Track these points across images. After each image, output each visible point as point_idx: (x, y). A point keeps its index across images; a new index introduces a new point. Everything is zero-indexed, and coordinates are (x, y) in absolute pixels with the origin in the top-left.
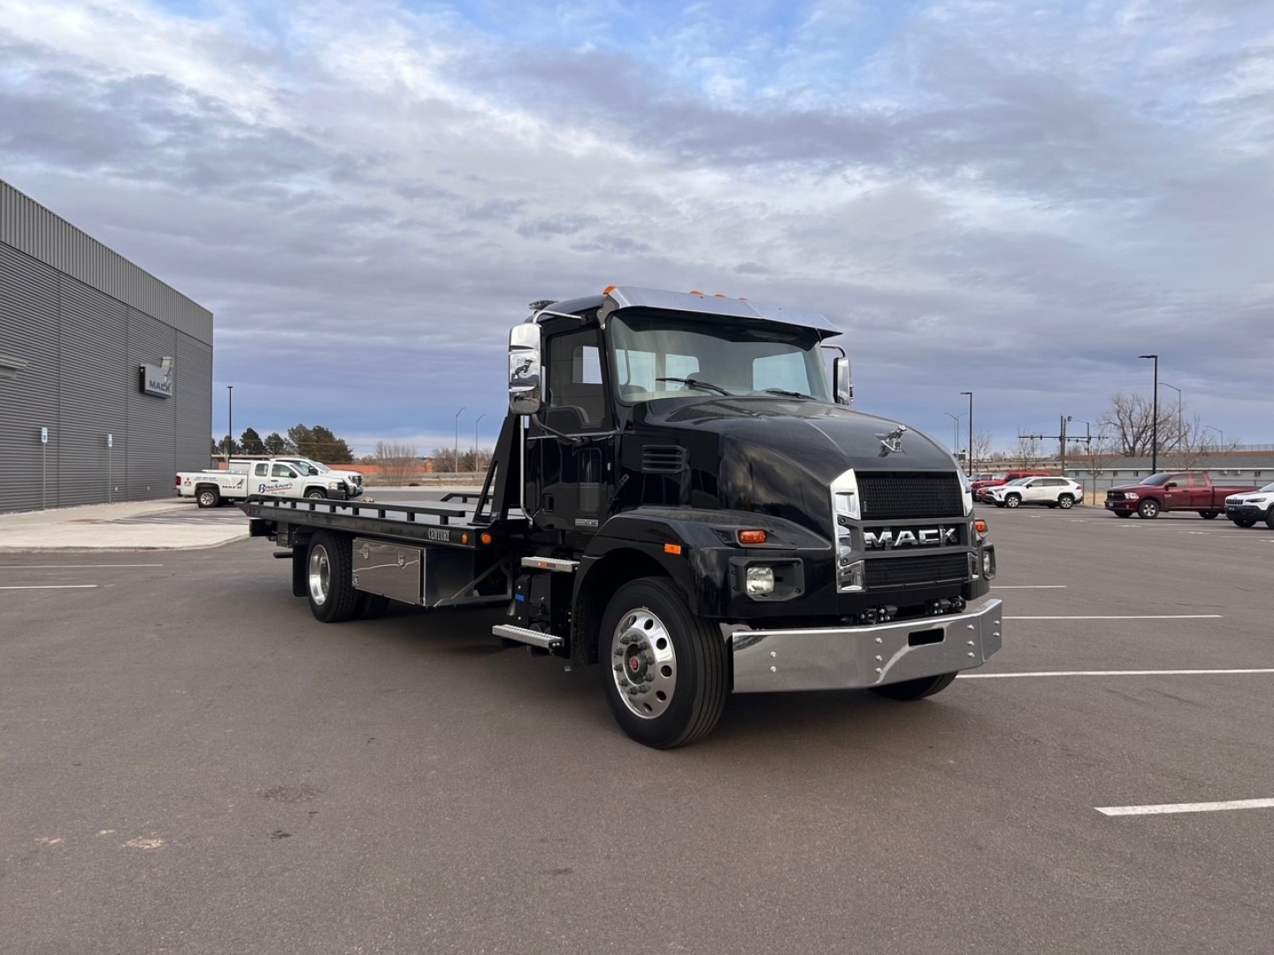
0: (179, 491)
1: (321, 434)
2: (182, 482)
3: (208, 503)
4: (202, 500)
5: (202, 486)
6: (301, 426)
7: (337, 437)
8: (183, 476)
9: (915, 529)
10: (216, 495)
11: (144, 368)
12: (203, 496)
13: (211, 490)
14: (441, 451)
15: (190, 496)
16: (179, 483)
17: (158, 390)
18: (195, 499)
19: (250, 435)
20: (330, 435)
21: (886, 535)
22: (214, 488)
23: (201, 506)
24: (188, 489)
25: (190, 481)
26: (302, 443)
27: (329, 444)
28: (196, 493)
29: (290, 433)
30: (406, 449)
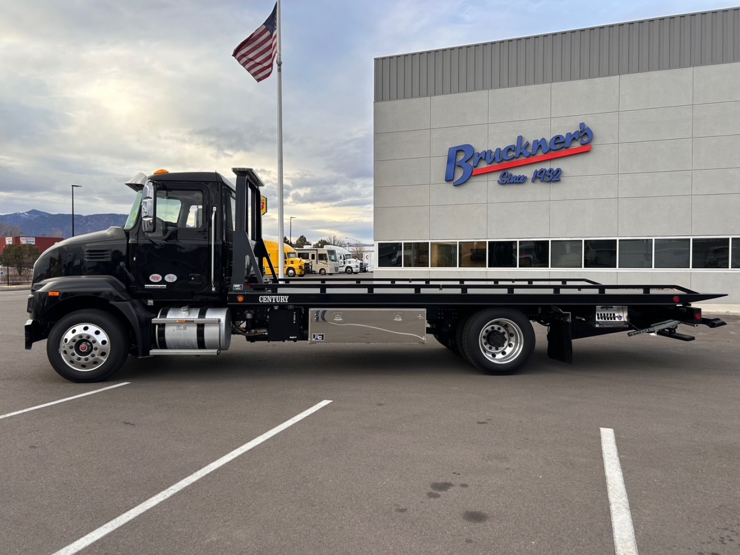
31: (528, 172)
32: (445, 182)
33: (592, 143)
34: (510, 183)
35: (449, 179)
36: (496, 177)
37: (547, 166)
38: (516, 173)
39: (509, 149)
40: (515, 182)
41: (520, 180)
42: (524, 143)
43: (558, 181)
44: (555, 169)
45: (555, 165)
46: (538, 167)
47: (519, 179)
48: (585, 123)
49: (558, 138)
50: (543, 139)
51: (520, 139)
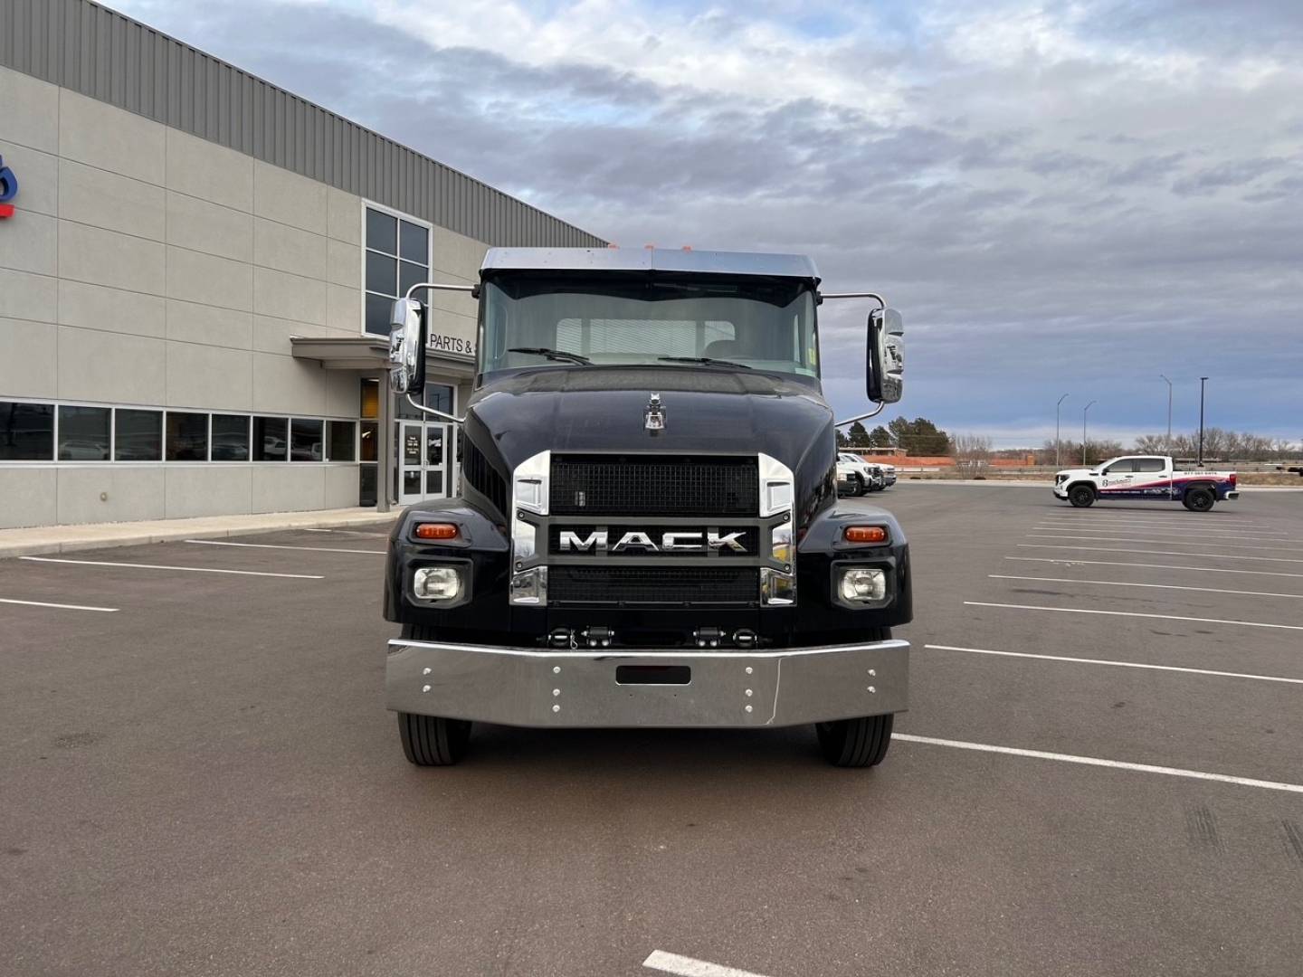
1: (923, 426)
6: (901, 419)
7: (939, 429)
14: (1053, 443)
19: (858, 428)
20: (932, 427)
26: (902, 435)
27: (929, 436)
29: (890, 426)
30: (981, 440)
33: (13, 203)
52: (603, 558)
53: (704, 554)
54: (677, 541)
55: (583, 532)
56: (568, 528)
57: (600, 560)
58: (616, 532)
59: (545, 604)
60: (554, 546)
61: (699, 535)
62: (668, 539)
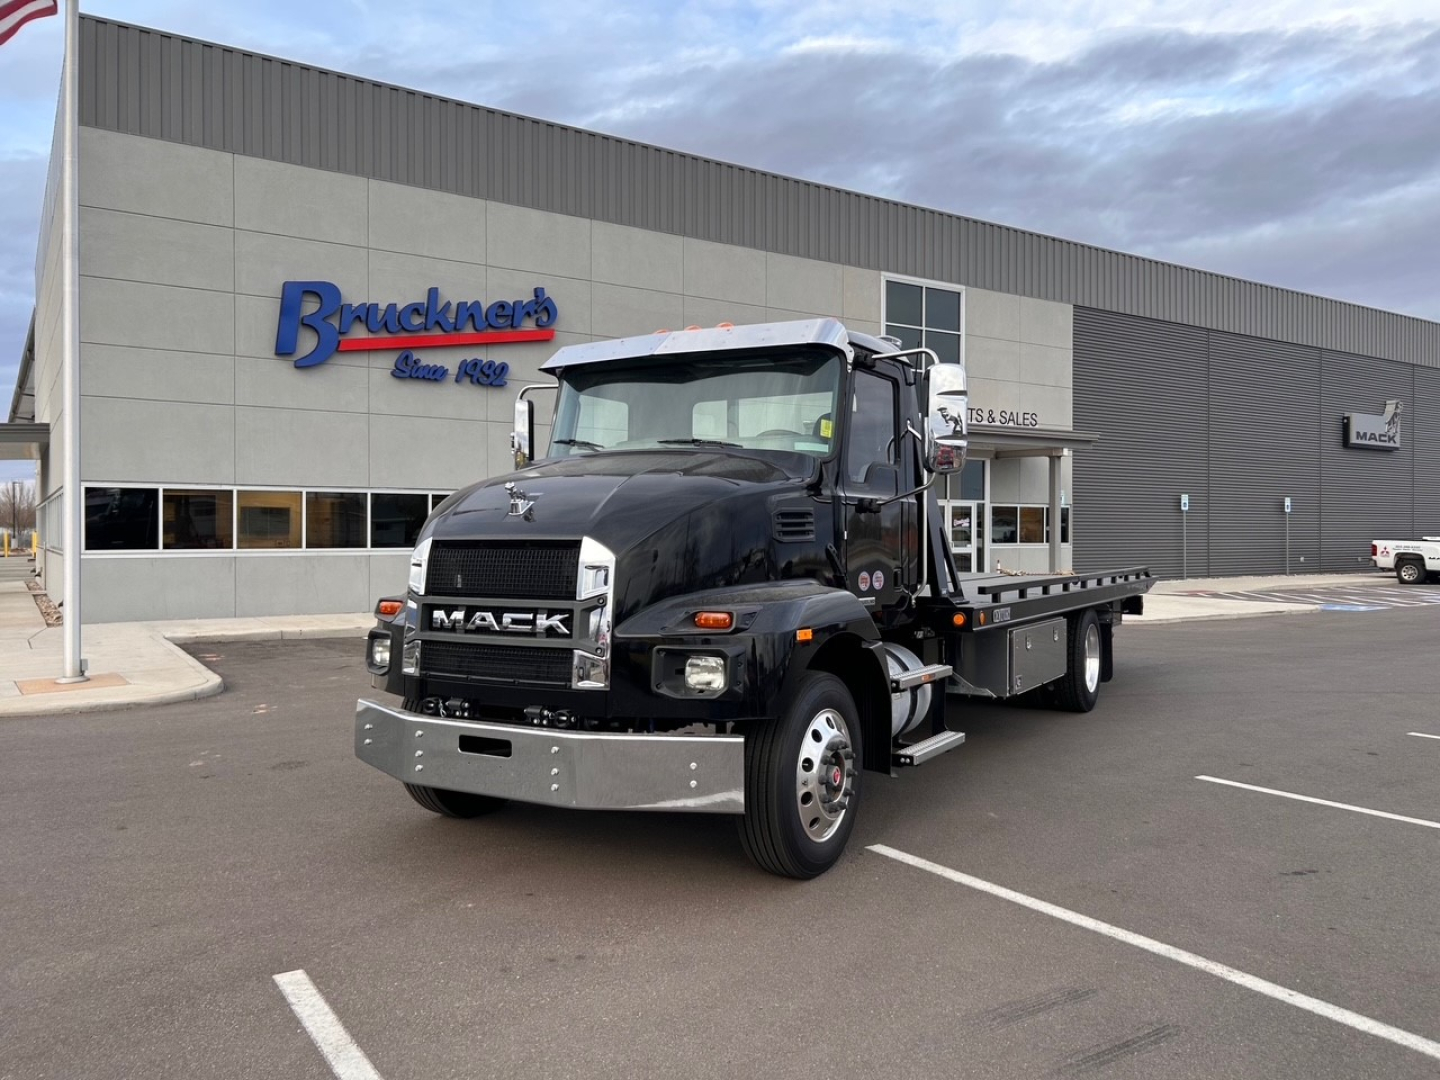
0: (1375, 562)
2: (1379, 552)
3: (1411, 578)
4: (1403, 574)
5: (1405, 557)
8: (1380, 544)
9: (498, 613)
10: (1420, 567)
11: (1348, 418)
12: (1404, 569)
13: (1414, 562)
15: (1390, 570)
16: (1375, 554)
17: (1373, 442)
18: (1395, 574)
21: (458, 615)
22: (1418, 560)
23: (1402, 582)
24: (1386, 560)
25: (1388, 550)
28: (1396, 566)
31: (450, 361)
32: (275, 357)
33: (554, 327)
34: (417, 378)
35: (283, 349)
36: (388, 361)
37: (484, 355)
38: (428, 359)
39: (415, 309)
40: (427, 377)
41: (437, 376)
42: (441, 304)
43: (501, 385)
44: (497, 363)
45: (496, 356)
46: (470, 355)
47: (435, 372)
48: (546, 291)
49: (502, 306)
50: (477, 304)
51: (433, 293)
52: (458, 635)
53: (533, 634)
54: (515, 622)
55: (449, 610)
56: (439, 607)
57: (459, 637)
58: (470, 611)
59: (417, 674)
60: (428, 623)
61: (531, 616)
62: (507, 618)
